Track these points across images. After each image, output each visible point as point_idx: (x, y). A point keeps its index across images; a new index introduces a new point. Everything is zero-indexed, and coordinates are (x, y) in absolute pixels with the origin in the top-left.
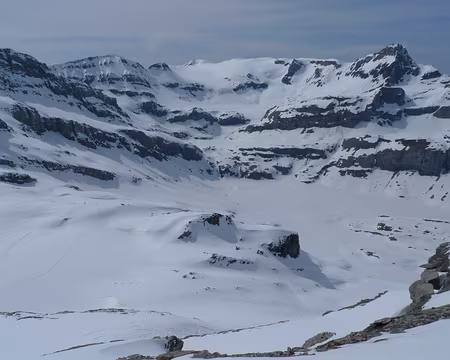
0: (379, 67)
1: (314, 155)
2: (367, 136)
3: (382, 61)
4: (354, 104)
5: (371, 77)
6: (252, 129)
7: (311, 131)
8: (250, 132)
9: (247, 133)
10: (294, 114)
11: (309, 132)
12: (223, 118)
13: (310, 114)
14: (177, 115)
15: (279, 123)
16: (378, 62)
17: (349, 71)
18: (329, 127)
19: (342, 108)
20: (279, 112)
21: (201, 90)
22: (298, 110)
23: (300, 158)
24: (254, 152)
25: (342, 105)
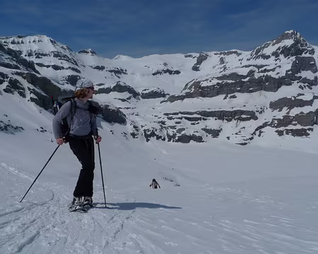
0: (279, 49)
1: (244, 116)
2: (300, 95)
3: (281, 45)
4: (273, 70)
5: (273, 58)
6: (173, 99)
7: (234, 97)
8: (172, 102)
9: (169, 103)
10: (215, 82)
11: (231, 97)
12: (145, 92)
13: (230, 81)
14: (101, 87)
15: (200, 91)
16: (277, 46)
17: (249, 57)
18: (251, 92)
19: (262, 74)
20: (199, 82)
21: (125, 73)
22: (218, 78)
23: (229, 120)
24: (180, 115)
25: (262, 72)
